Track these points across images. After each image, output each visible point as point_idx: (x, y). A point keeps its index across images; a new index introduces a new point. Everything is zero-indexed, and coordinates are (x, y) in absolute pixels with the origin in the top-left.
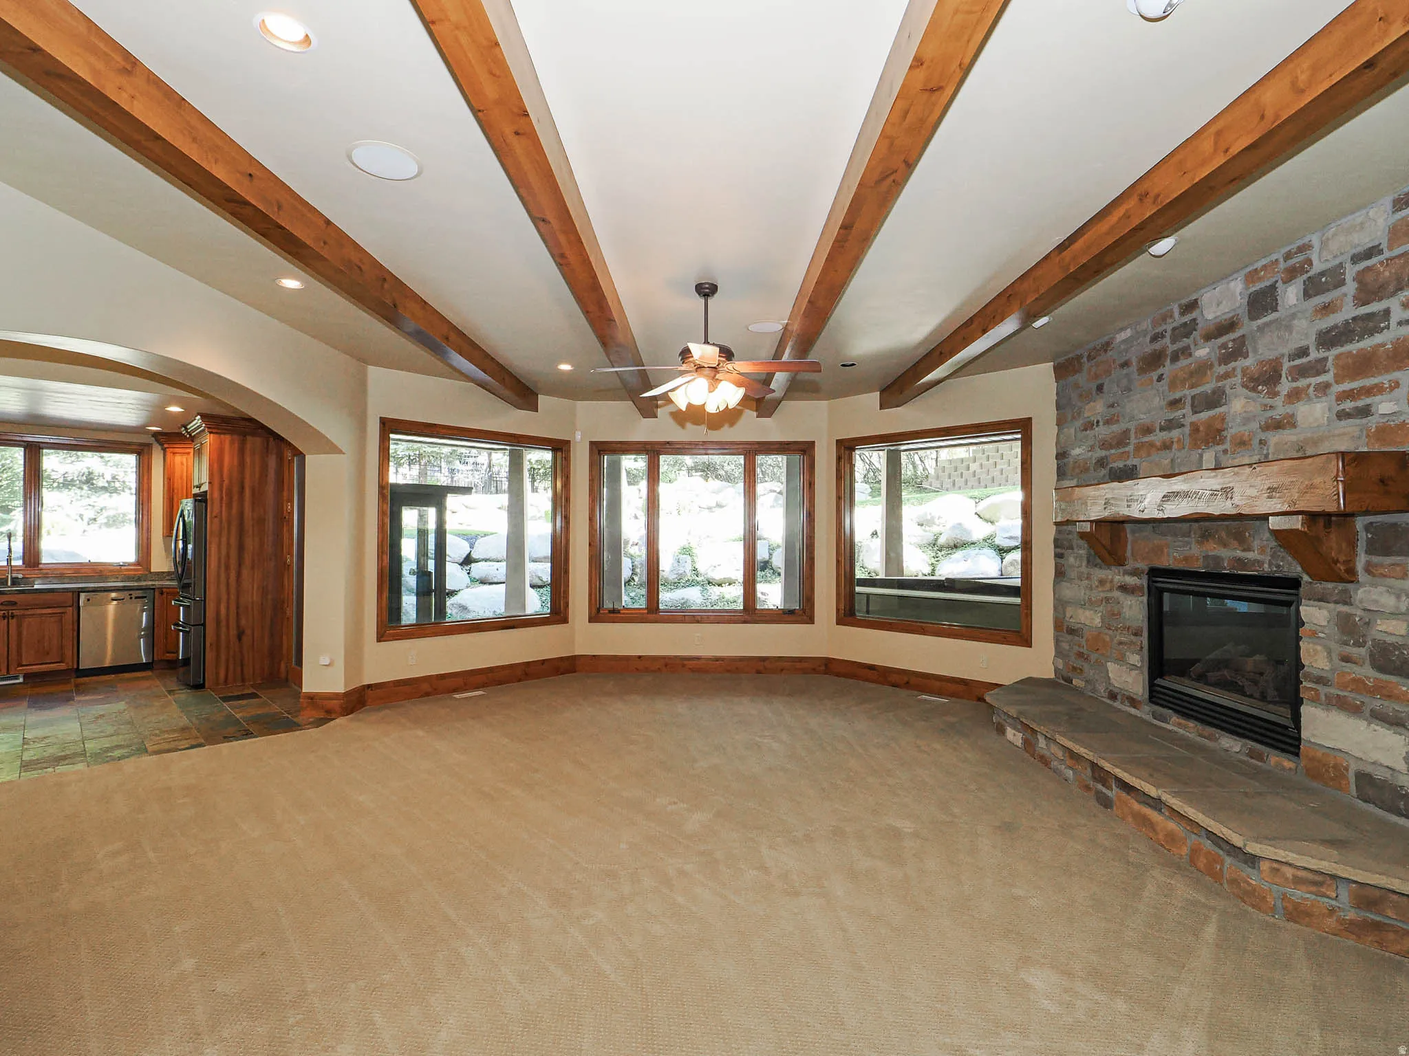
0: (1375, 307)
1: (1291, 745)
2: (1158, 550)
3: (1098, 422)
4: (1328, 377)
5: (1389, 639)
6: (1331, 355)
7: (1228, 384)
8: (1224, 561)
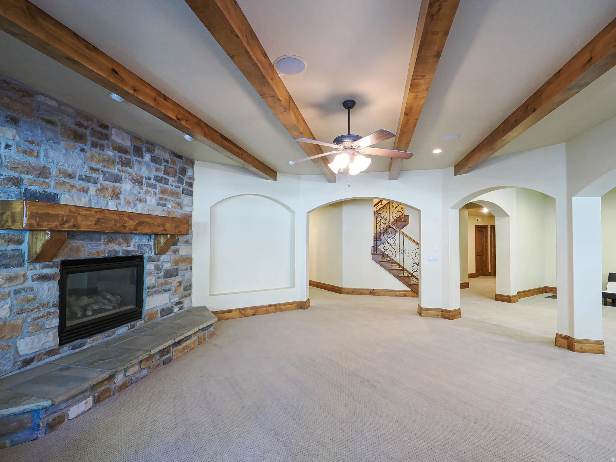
0: (167, 177)
1: (139, 316)
2: (78, 249)
3: (7, 146)
4: (157, 191)
5: (167, 269)
6: (158, 185)
7: (123, 175)
8: (119, 251)
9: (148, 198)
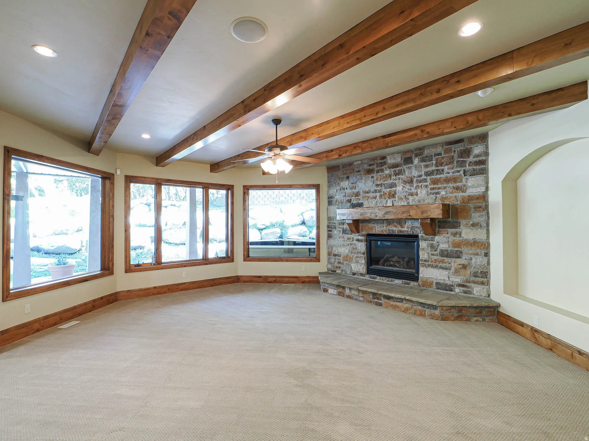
0: (440, 168)
1: (416, 279)
2: (372, 228)
3: (347, 188)
4: (428, 184)
5: (444, 249)
6: (428, 178)
7: (397, 182)
8: (395, 231)
9: (419, 191)
